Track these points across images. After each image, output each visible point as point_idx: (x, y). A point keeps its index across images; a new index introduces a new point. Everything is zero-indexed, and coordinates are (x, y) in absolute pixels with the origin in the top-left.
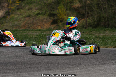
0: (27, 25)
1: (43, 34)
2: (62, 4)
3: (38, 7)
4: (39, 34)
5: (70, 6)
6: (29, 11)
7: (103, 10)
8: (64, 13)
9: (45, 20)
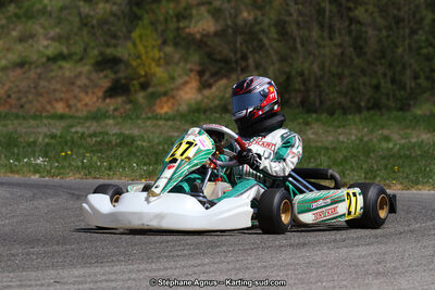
0: (13, 96)
1: (77, 132)
2: (146, 22)
3: (58, 30)
4: (59, 133)
5: (178, 29)
6: (26, 45)
7: (299, 46)
9: (83, 81)
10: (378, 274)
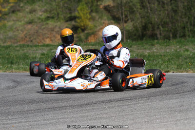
0: (28, 37)
1: (53, 52)
3: (46, 8)
4: (46, 53)
5: (97, 5)
6: (32, 15)
7: (149, 11)
8: (87, 17)
9: (57, 29)
10: (180, 111)
